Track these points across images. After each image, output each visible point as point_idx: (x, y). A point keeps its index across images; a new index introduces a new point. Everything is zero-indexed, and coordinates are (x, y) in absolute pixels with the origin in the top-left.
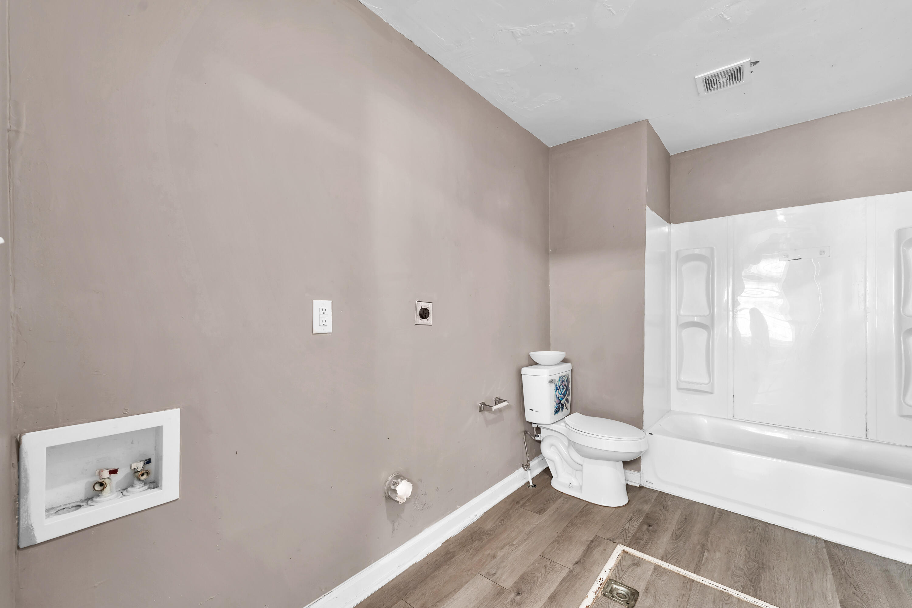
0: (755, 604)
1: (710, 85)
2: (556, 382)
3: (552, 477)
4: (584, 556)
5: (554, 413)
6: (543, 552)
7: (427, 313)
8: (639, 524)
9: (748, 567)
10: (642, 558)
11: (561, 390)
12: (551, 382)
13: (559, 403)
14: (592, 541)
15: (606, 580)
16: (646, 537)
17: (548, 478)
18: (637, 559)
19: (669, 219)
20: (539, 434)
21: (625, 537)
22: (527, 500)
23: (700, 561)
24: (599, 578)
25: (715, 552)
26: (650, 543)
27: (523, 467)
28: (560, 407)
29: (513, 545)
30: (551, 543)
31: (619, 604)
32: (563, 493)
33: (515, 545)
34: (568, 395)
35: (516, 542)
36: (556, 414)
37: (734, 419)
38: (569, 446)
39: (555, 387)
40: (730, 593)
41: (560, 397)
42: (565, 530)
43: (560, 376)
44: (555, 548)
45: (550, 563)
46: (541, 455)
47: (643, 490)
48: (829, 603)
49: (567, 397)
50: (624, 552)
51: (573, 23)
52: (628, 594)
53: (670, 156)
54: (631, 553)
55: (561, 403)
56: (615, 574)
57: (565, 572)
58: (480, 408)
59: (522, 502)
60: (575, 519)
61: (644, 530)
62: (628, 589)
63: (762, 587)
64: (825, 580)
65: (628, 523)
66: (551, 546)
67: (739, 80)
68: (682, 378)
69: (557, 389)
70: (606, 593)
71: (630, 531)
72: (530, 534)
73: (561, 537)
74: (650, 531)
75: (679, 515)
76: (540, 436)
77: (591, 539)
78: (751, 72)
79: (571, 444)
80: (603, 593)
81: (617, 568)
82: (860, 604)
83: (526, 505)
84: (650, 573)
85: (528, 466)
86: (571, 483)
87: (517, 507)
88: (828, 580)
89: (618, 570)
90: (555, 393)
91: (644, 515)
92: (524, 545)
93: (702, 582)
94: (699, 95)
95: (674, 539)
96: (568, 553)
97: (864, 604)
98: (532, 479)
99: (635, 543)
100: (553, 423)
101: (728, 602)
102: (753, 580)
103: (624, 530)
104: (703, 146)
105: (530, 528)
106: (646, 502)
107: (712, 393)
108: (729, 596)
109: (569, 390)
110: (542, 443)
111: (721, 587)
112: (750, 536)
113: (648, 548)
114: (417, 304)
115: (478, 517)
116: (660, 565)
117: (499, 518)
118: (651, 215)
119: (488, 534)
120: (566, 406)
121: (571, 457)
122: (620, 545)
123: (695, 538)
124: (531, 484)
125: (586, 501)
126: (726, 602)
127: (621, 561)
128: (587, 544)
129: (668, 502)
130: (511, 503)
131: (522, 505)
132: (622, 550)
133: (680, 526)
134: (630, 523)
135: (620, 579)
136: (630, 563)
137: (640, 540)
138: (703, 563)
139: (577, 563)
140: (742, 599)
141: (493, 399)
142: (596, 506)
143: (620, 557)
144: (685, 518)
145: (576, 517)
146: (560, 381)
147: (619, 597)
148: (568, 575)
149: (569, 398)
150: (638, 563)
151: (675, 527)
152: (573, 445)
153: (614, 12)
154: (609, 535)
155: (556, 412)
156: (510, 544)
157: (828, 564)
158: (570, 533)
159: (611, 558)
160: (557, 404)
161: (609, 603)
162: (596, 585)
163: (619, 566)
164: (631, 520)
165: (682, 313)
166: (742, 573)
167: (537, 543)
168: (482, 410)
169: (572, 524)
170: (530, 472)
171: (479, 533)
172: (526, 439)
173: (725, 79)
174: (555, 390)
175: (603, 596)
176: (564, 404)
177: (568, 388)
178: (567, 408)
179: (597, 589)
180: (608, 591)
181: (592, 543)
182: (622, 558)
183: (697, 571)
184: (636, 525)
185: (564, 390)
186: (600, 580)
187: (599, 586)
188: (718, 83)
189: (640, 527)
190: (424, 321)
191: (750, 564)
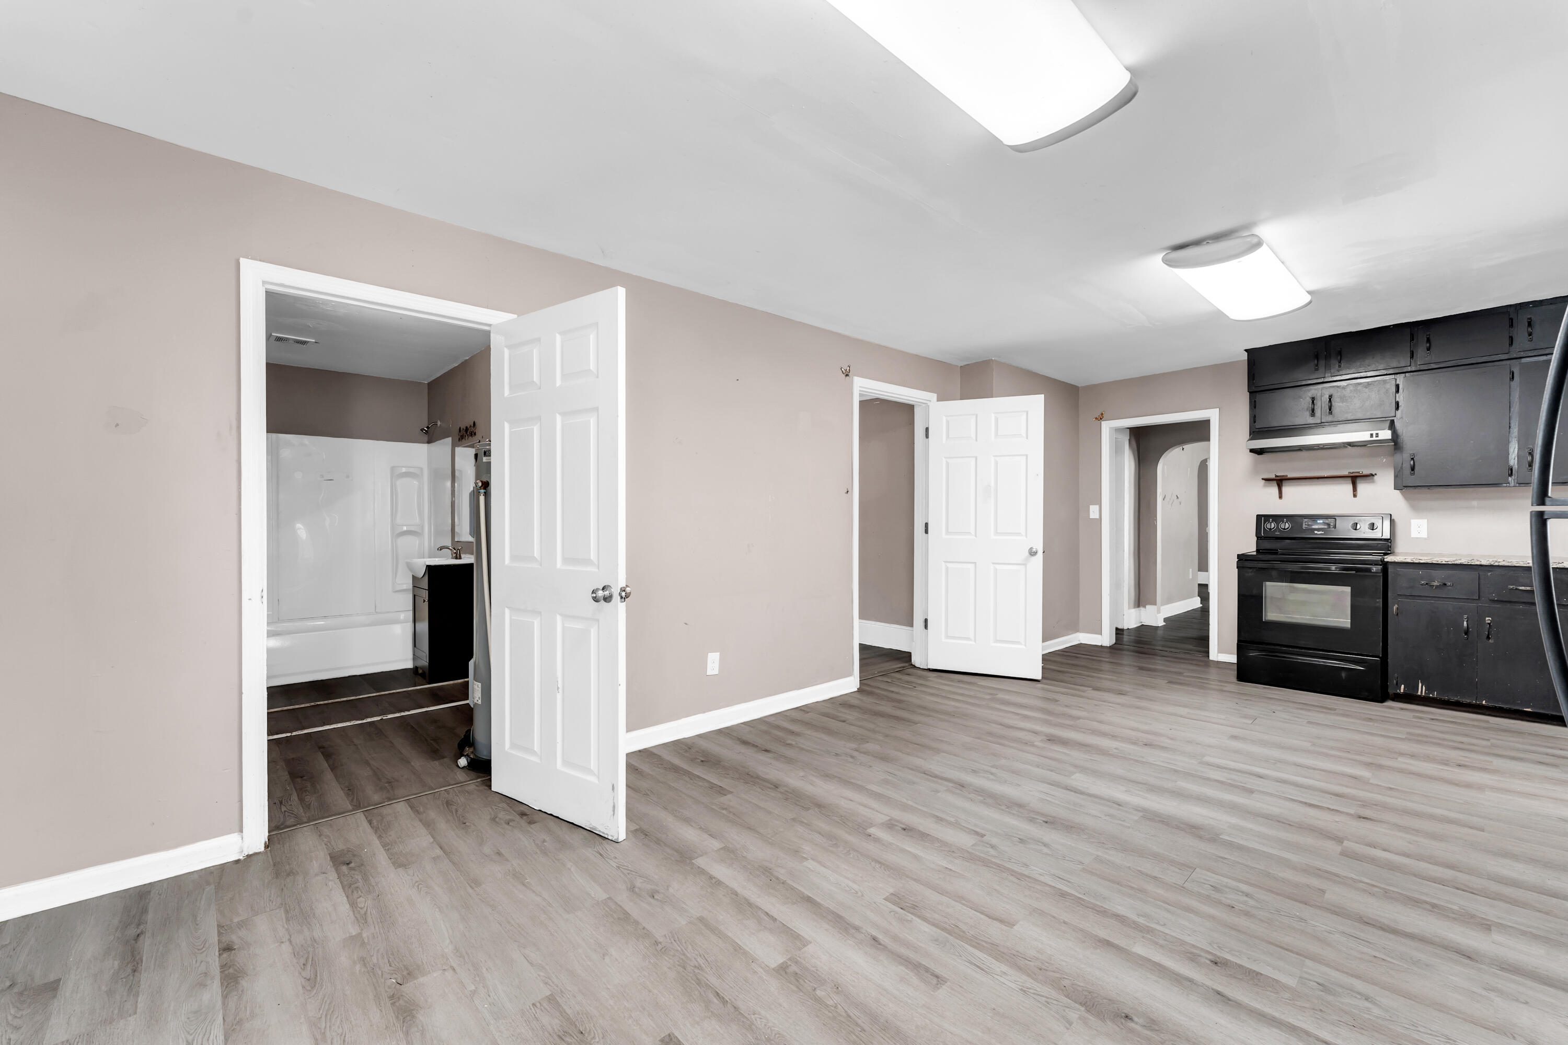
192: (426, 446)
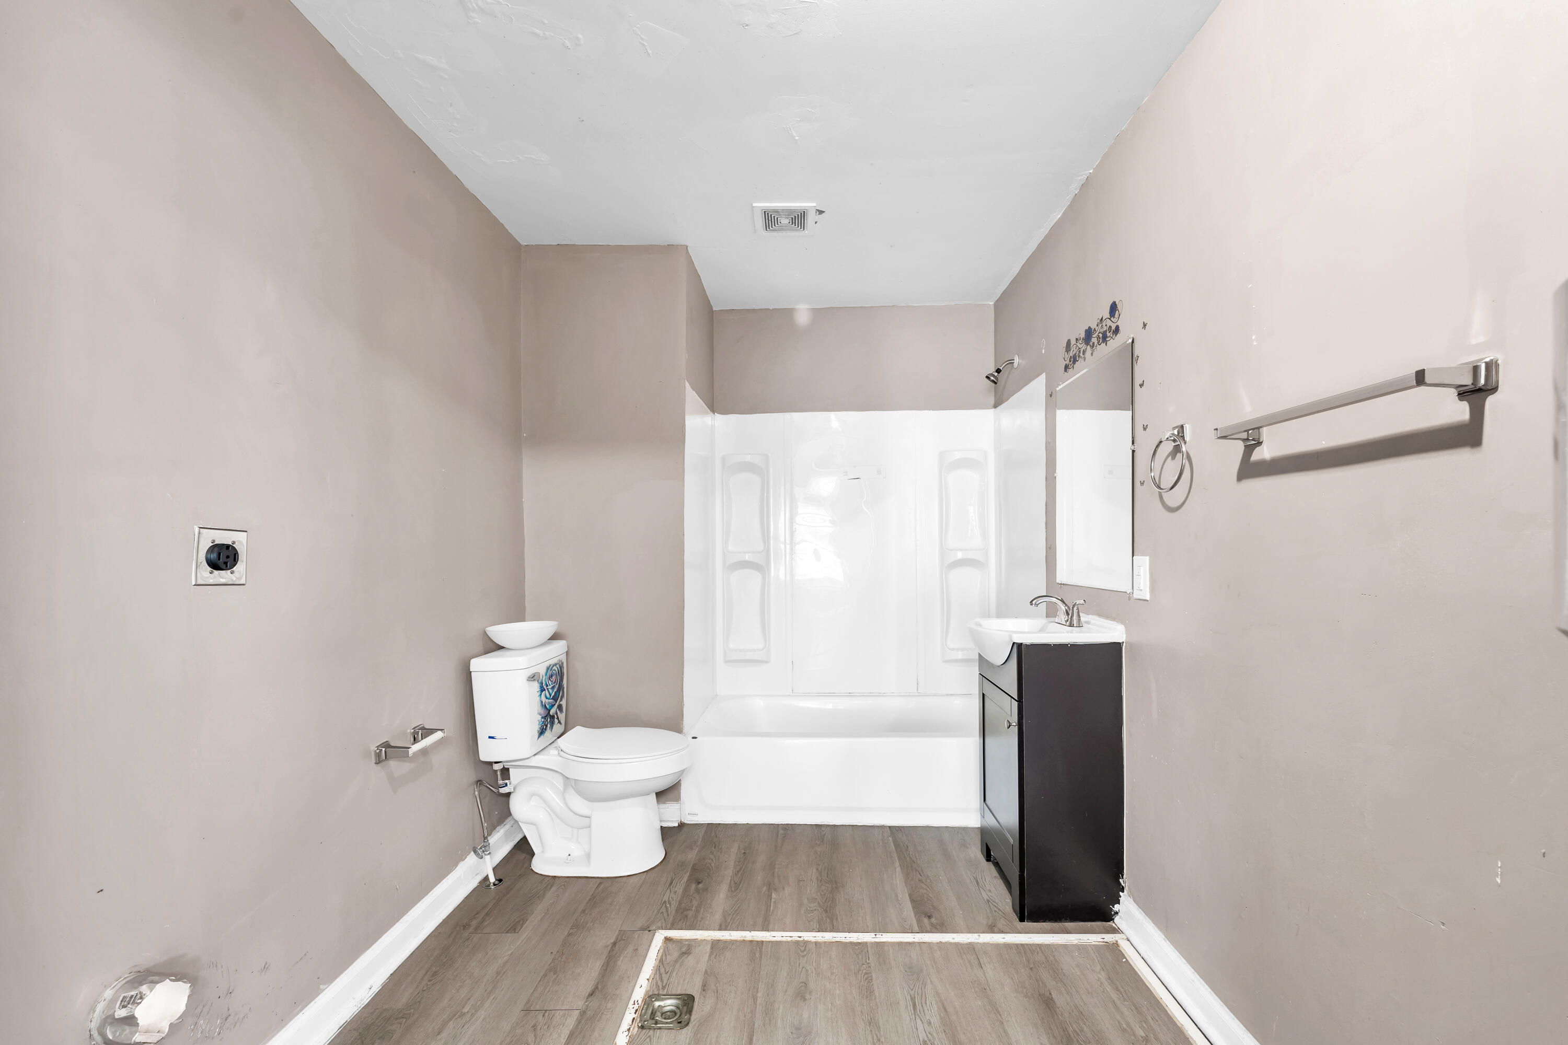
0: (834, 940)
1: (770, 221)
2: (541, 677)
3: (533, 854)
4: (603, 977)
5: (537, 735)
6: (528, 1002)
7: (232, 557)
8: (683, 886)
9: (822, 893)
10: (694, 938)
11: (550, 691)
12: (532, 678)
13: (546, 716)
14: (614, 944)
15: (643, 1001)
16: (695, 903)
17: (525, 858)
18: (687, 943)
19: (714, 405)
20: (507, 781)
21: (665, 914)
22: (487, 914)
23: (768, 910)
24: (631, 1002)
25: (784, 889)
26: (702, 909)
27: (475, 852)
28: (548, 720)
29: (464, 1014)
30: (541, 979)
31: (666, 1031)
32: (555, 876)
33: (468, 1012)
34: (562, 697)
35: (470, 1006)
36: (542, 737)
37: (794, 694)
38: (565, 787)
39: (539, 688)
40: (806, 939)
41: (549, 703)
42: (565, 944)
43: (548, 665)
44: (550, 984)
45: (543, 1016)
46: (510, 818)
47: (685, 829)
48: (900, 902)
49: (560, 701)
50: (667, 940)
51: (580, 36)
52: (678, 1008)
53: (713, 311)
54: (676, 938)
55: (550, 715)
56: (657, 983)
57: (571, 1022)
58: (378, 755)
59: (474, 923)
60: (582, 915)
61: (691, 893)
62: (678, 999)
63: (838, 913)
64: (894, 876)
65: (669, 891)
66: (541, 983)
67: (802, 229)
68: (731, 646)
69: (542, 690)
70: (646, 1023)
71: (672, 903)
72: (498, 978)
73: (560, 959)
74: (700, 892)
75: (736, 852)
76: (510, 784)
77: (612, 941)
78: (816, 223)
79: (569, 782)
80: (640, 1025)
81: (658, 972)
82: (925, 891)
83: (485, 924)
84: (706, 957)
85: (485, 847)
86: (569, 855)
87: (466, 934)
88: (897, 876)
89: (661, 974)
90: (539, 698)
91: (690, 868)
92: (487, 1005)
93: (774, 939)
94: (755, 232)
95: (733, 890)
96: (575, 981)
97: (929, 890)
98: (493, 869)
99: (680, 920)
100: (535, 755)
101: (805, 953)
102: (828, 910)
103: (663, 905)
104: (754, 307)
105: (496, 968)
106: (690, 848)
107: (767, 662)
108: (806, 943)
109: (564, 688)
110: (512, 796)
111: (795, 936)
112: (819, 849)
113: (699, 919)
114: (199, 533)
115: (376, 988)
116: (718, 939)
117: (427, 973)
118: (692, 397)
119: (403, 1018)
120: (558, 718)
121: (569, 809)
122: (660, 931)
123: (759, 878)
124: (492, 879)
125: (598, 878)
126: (802, 954)
127: (664, 958)
128: (606, 952)
129: (720, 836)
130: (452, 933)
131: (477, 928)
132: (663, 938)
133: (738, 868)
134: (670, 889)
135: (664, 988)
136: (676, 954)
137: (688, 910)
138: (771, 911)
139: (592, 994)
140: (819, 941)
141: (409, 731)
142: (617, 880)
143: (662, 951)
144: (744, 853)
145: (584, 911)
146: (548, 674)
147: (665, 1019)
148: (577, 1025)
149: (564, 703)
150: (689, 950)
151: (733, 871)
152: (574, 786)
153: (650, 52)
154: (640, 922)
155: (542, 732)
156: (457, 1017)
157: (895, 855)
158: (574, 945)
159: (647, 959)
160: (542, 718)
161: (652, 1037)
162: (629, 1015)
163: (661, 967)
164: (671, 884)
165: (730, 548)
166: (816, 904)
167: (513, 990)
168: (384, 758)
169: (577, 927)
170: (491, 857)
171: (380, 1024)
172: (481, 796)
173: (787, 221)
174: (539, 693)
175: (640, 1030)
176: (556, 716)
177: (562, 684)
178: (559, 722)
179: (631, 1023)
180: (649, 1018)
181: (615, 947)
182: (664, 951)
183: (766, 928)
184: (680, 888)
185: (555, 690)
186: (634, 1004)
187: (634, 1016)
188: (779, 223)
189: (686, 890)
190: (223, 576)
191: (823, 888)
192: (991, 412)
